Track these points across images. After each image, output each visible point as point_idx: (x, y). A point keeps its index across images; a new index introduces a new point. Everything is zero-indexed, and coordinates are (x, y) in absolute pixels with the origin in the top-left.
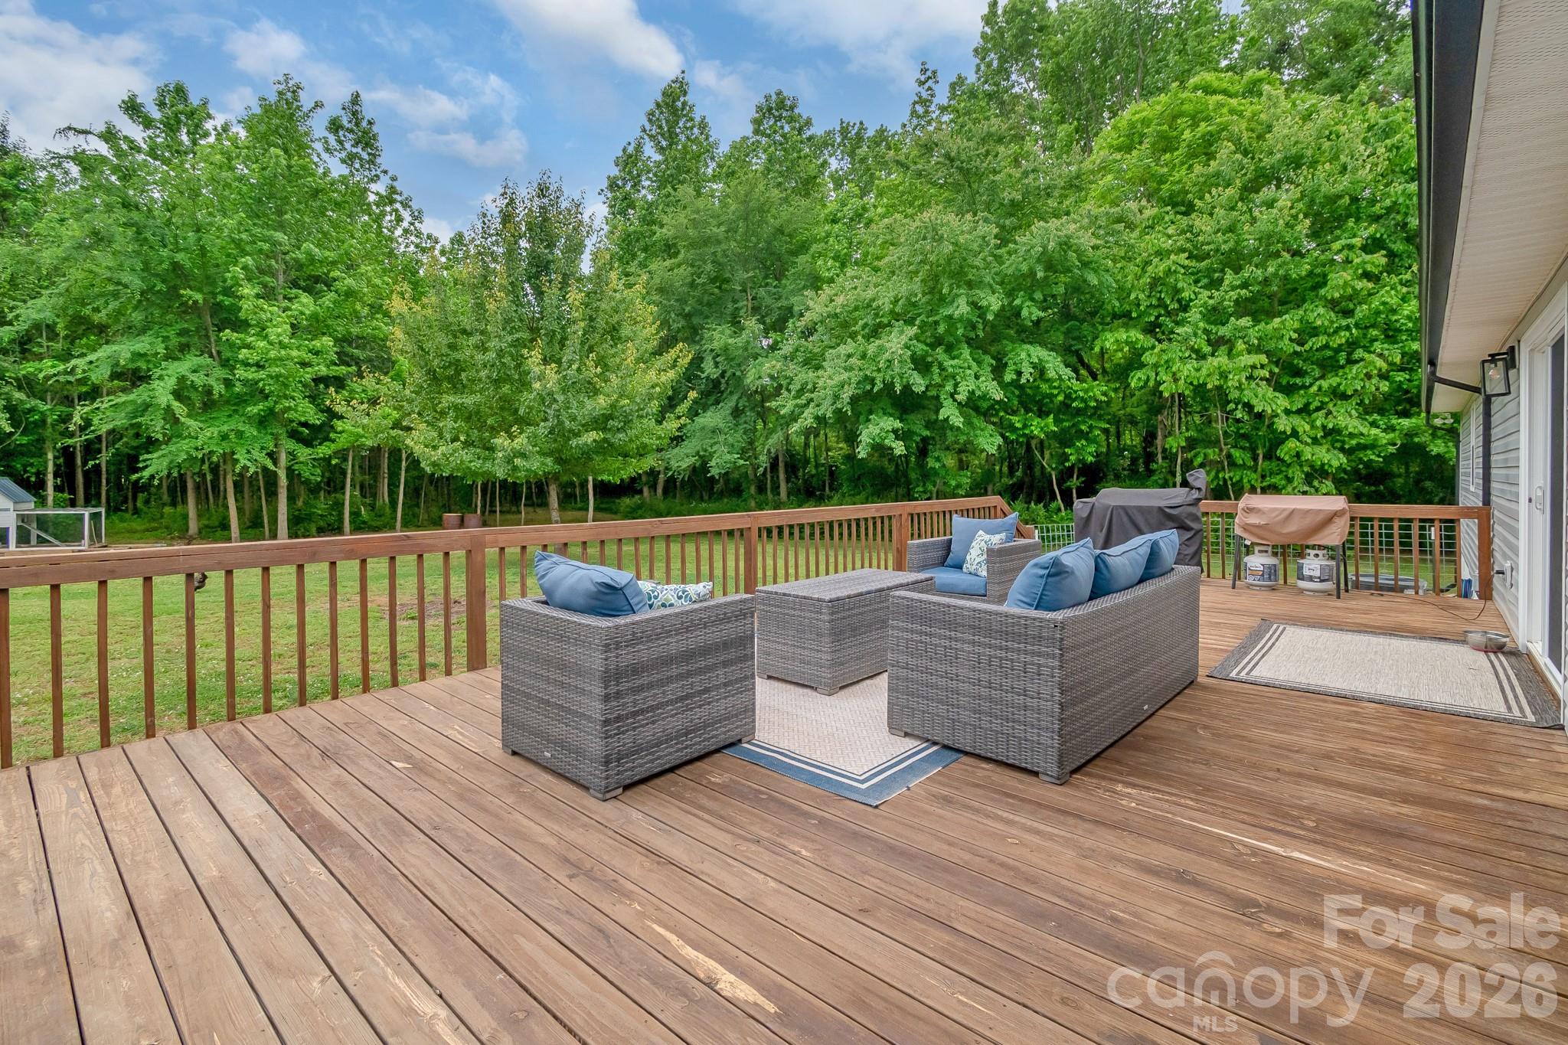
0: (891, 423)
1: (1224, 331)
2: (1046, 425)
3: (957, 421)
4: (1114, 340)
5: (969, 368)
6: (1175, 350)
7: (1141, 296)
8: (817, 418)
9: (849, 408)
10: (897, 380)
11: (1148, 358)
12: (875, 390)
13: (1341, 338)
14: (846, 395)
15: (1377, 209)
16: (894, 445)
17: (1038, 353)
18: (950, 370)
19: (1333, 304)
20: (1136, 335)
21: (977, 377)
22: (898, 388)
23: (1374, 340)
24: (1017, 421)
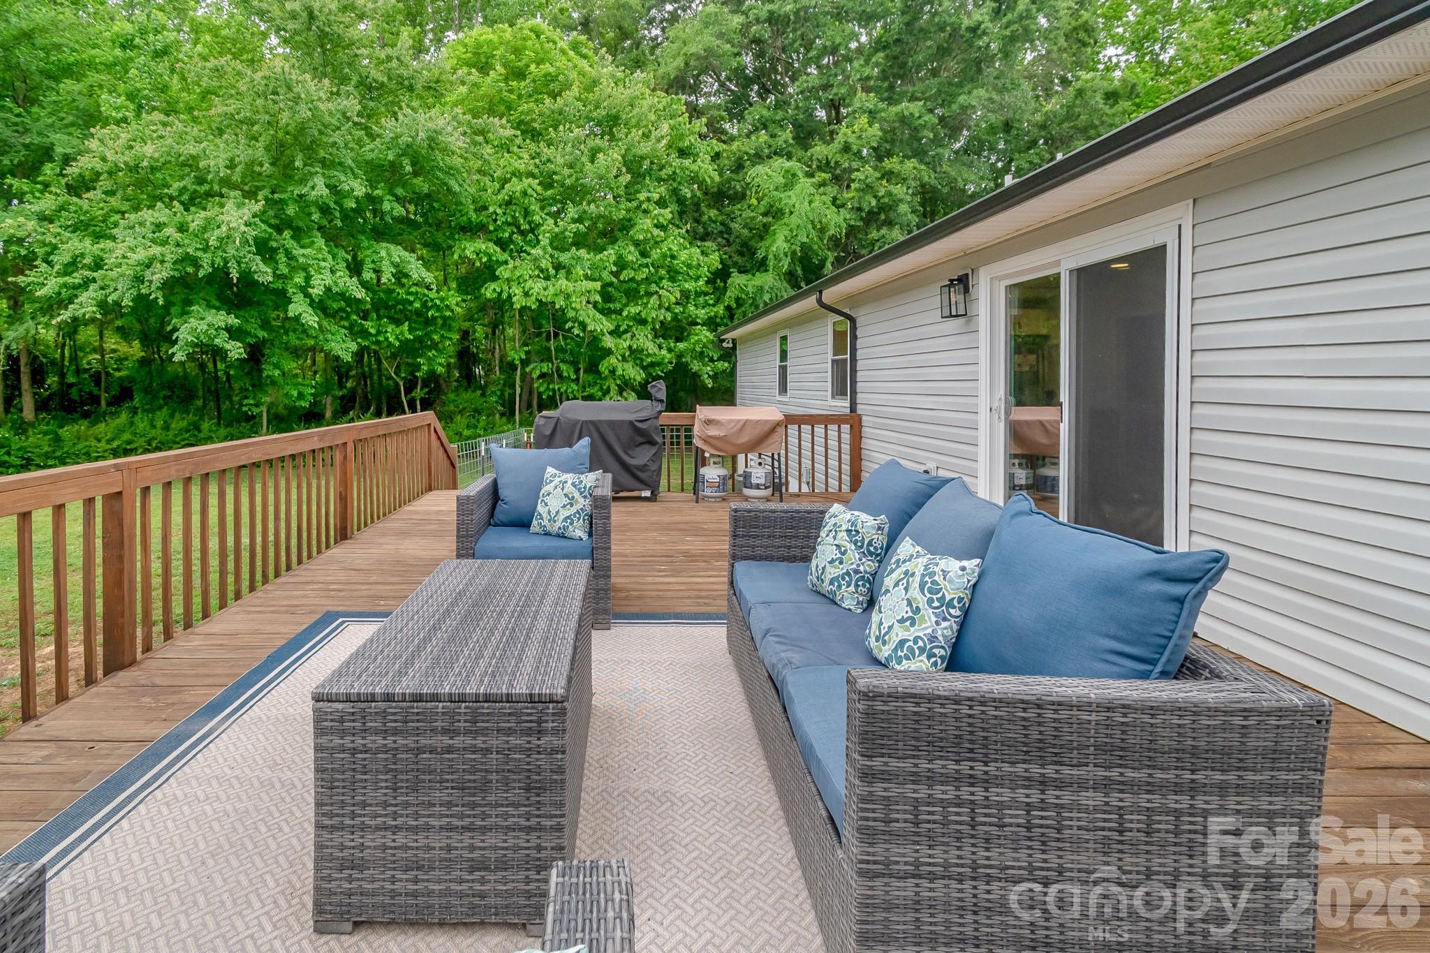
0: (222, 318)
1: (564, 258)
2: (402, 333)
3: (311, 319)
4: (473, 248)
5: (324, 260)
6: (525, 268)
7: (499, 211)
8: (102, 305)
9: (159, 294)
10: (232, 265)
11: (504, 272)
12: (201, 273)
13: (642, 275)
14: (159, 275)
15: (663, 174)
16: (228, 346)
17: (398, 253)
18: (301, 260)
19: (637, 244)
20: (493, 248)
21: (333, 272)
22: (235, 275)
23: (661, 278)
24: (371, 326)
